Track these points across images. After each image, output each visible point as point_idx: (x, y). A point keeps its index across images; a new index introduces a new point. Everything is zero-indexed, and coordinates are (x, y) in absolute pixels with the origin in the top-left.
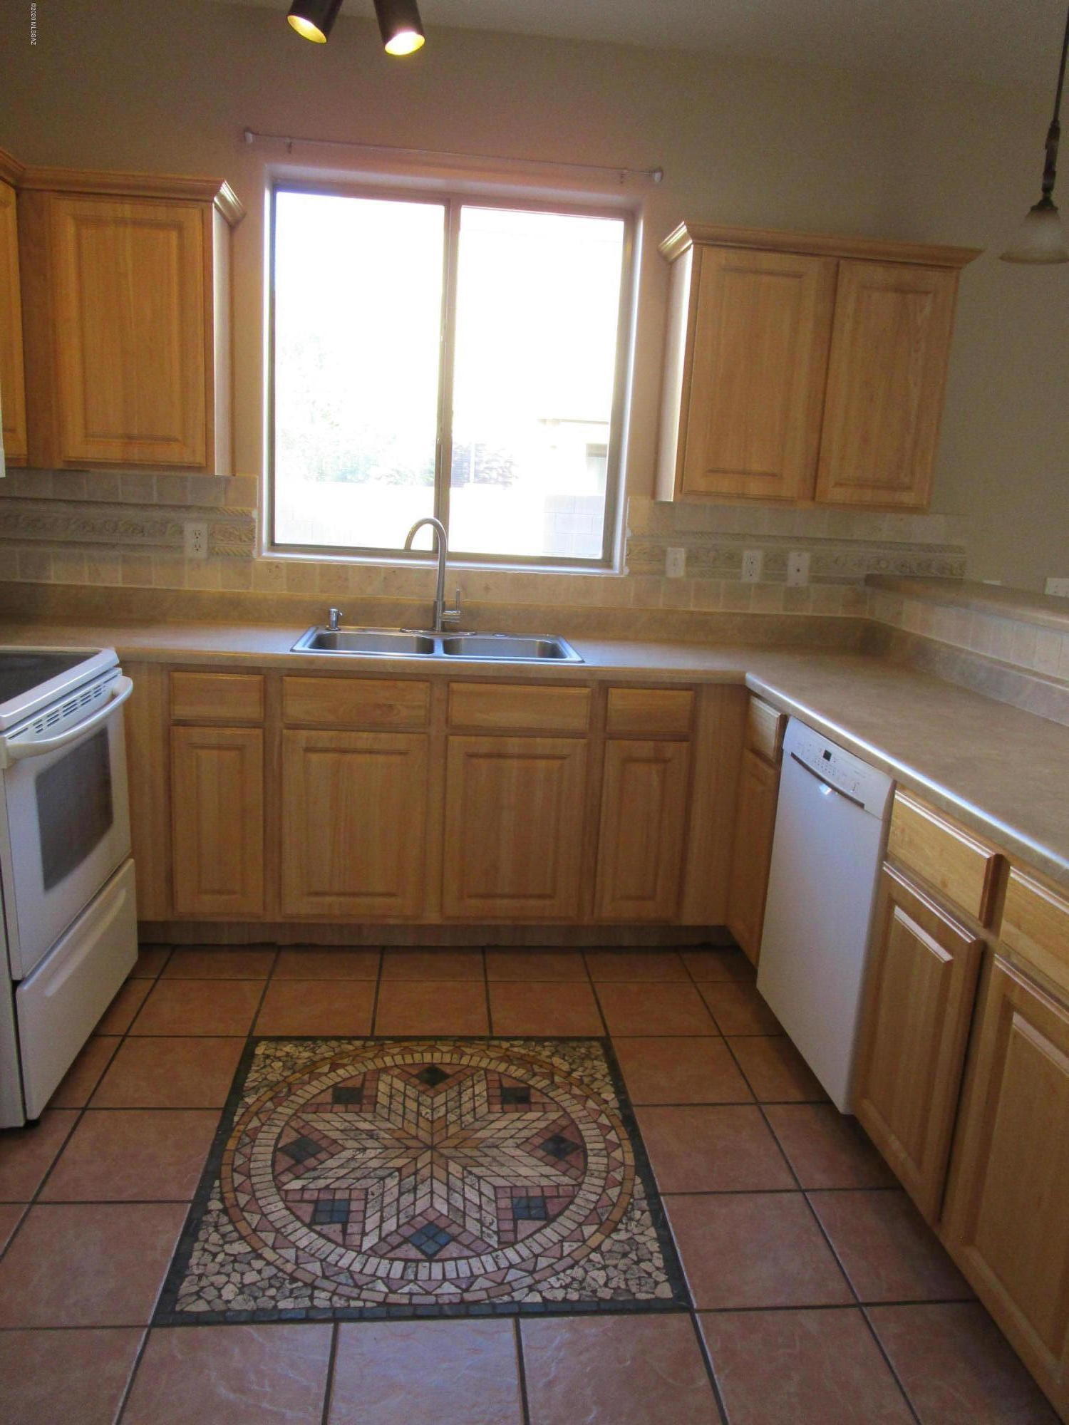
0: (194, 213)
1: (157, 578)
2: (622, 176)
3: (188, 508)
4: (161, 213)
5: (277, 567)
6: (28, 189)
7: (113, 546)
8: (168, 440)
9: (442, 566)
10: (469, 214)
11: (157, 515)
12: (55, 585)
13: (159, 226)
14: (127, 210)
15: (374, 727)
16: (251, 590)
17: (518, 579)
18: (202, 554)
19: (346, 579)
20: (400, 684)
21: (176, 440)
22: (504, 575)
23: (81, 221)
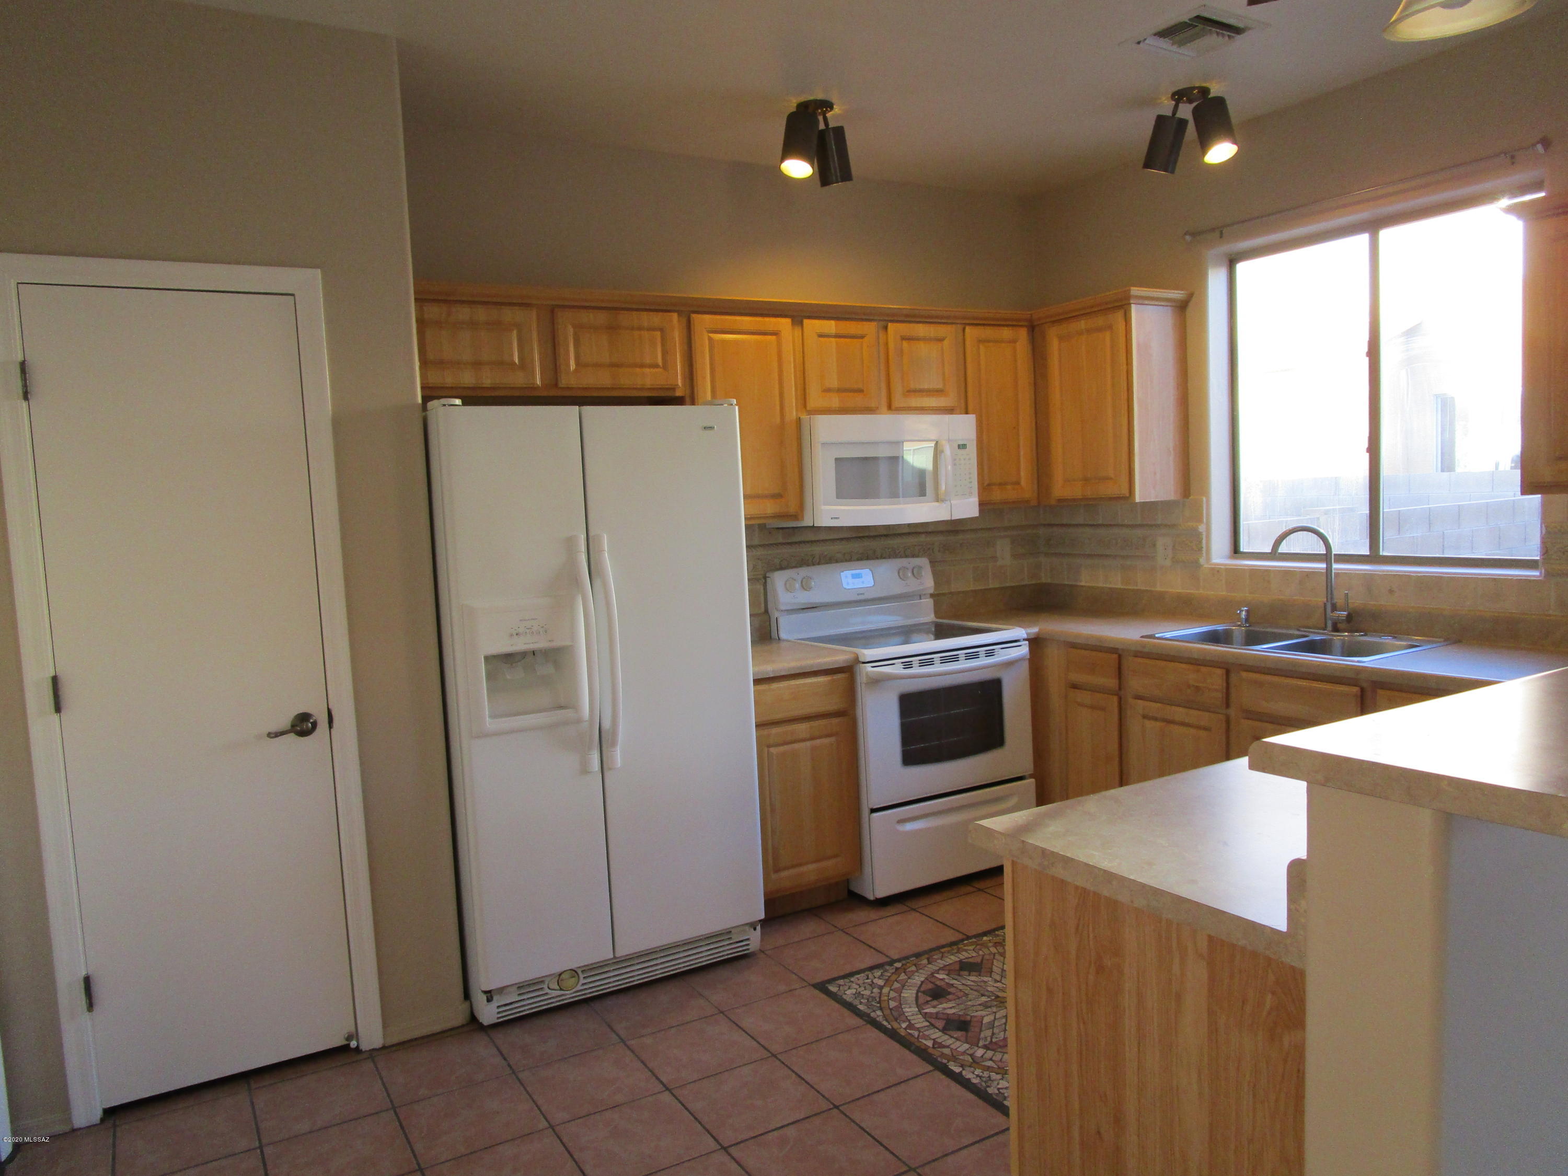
0: (1119, 315)
1: (1140, 583)
2: (1513, 157)
3: (1158, 526)
4: (1100, 321)
5: (1218, 571)
6: (1038, 325)
7: (1115, 557)
8: (1108, 478)
9: (1329, 568)
10: (1387, 235)
11: (1139, 532)
12: (1082, 586)
13: (1099, 330)
14: (1082, 324)
15: (1189, 705)
16: (1201, 591)
17: (1424, 583)
18: (1168, 563)
19: (1269, 582)
20: (1203, 669)
21: (1111, 479)
22: (1407, 577)
23: (1061, 338)
